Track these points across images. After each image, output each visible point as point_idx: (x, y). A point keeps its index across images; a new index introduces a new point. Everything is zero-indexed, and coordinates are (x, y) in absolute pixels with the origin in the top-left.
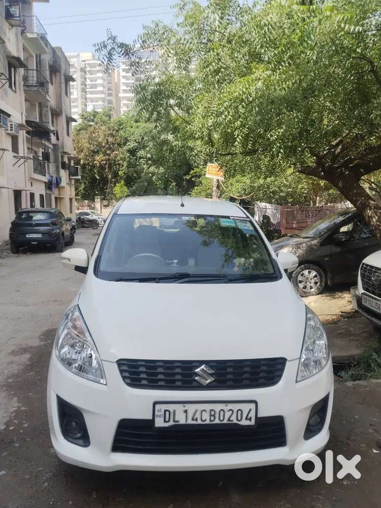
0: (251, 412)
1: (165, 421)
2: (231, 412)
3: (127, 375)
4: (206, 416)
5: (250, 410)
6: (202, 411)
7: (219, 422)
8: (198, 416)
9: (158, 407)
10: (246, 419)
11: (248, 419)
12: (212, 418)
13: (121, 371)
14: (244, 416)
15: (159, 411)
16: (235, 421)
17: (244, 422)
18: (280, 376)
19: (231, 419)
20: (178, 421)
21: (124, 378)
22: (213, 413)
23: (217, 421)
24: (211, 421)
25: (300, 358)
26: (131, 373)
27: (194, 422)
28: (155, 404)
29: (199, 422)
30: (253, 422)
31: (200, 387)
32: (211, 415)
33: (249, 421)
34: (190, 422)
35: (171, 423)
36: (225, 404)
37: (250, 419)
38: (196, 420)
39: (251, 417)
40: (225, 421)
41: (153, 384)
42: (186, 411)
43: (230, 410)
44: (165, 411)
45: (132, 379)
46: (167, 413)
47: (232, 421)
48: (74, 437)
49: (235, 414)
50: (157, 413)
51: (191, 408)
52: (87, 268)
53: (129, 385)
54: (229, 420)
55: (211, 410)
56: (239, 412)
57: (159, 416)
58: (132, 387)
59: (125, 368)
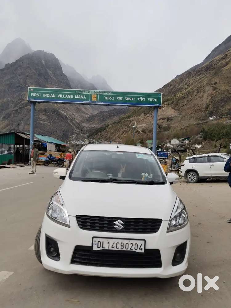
0: (142, 245)
1: (98, 247)
2: (132, 245)
3: (80, 223)
4: (119, 246)
5: (142, 244)
6: (117, 243)
7: (126, 250)
8: (115, 245)
9: (95, 239)
10: (140, 249)
11: (141, 249)
12: (122, 247)
13: (78, 221)
14: (139, 247)
15: (95, 241)
16: (134, 250)
17: (138, 251)
18: (158, 228)
19: (132, 248)
20: (104, 248)
21: (79, 225)
22: (122, 245)
23: (124, 249)
24: (121, 249)
25: (169, 220)
26: (82, 222)
27: (113, 249)
28: (93, 238)
29: (115, 249)
30: (143, 251)
31: (116, 231)
32: (121, 246)
33: (141, 250)
34: (111, 248)
35: (101, 248)
36: (129, 240)
37: (142, 249)
38: (114, 248)
39: (142, 248)
40: (129, 250)
41: (93, 228)
42: (109, 243)
43: (131, 243)
44: (98, 242)
45: (83, 226)
46: (99, 243)
47: (132, 249)
48: (53, 256)
49: (134, 246)
50: (94, 243)
51: (112, 241)
52: (65, 177)
53: (81, 228)
54: (131, 249)
55: (122, 243)
56: (136, 245)
57: (95, 244)
58: (83, 229)
59: (80, 220)
